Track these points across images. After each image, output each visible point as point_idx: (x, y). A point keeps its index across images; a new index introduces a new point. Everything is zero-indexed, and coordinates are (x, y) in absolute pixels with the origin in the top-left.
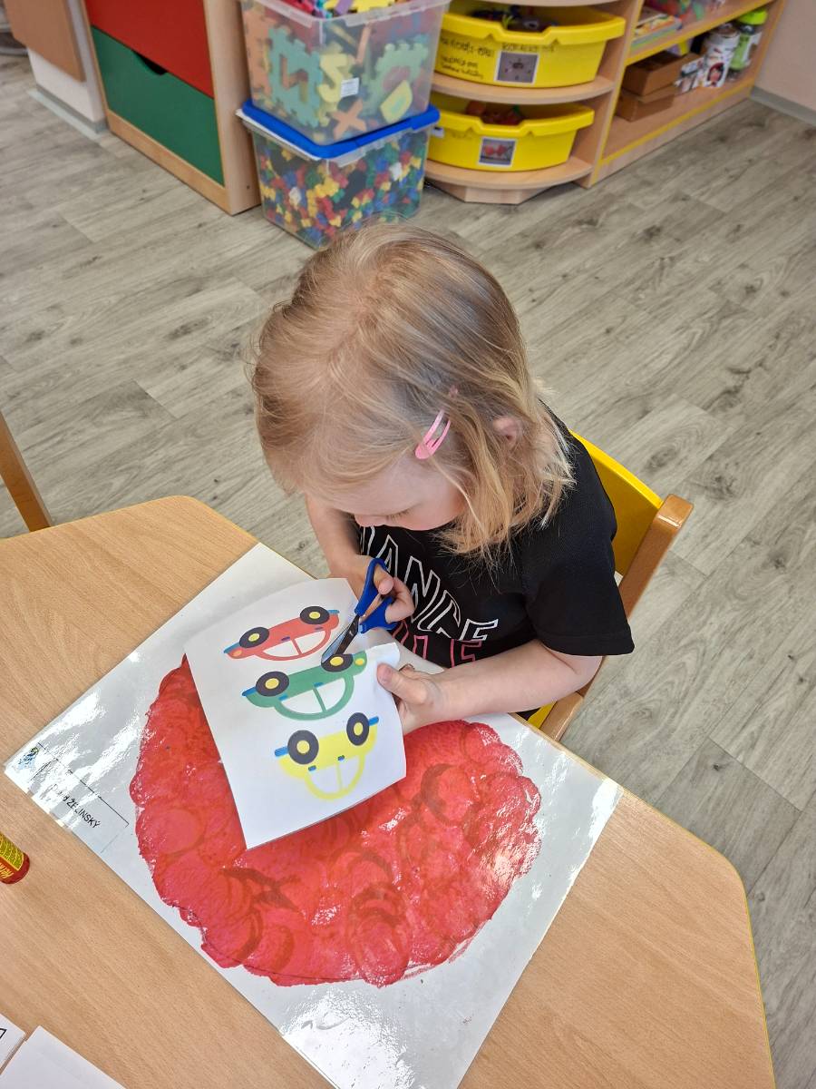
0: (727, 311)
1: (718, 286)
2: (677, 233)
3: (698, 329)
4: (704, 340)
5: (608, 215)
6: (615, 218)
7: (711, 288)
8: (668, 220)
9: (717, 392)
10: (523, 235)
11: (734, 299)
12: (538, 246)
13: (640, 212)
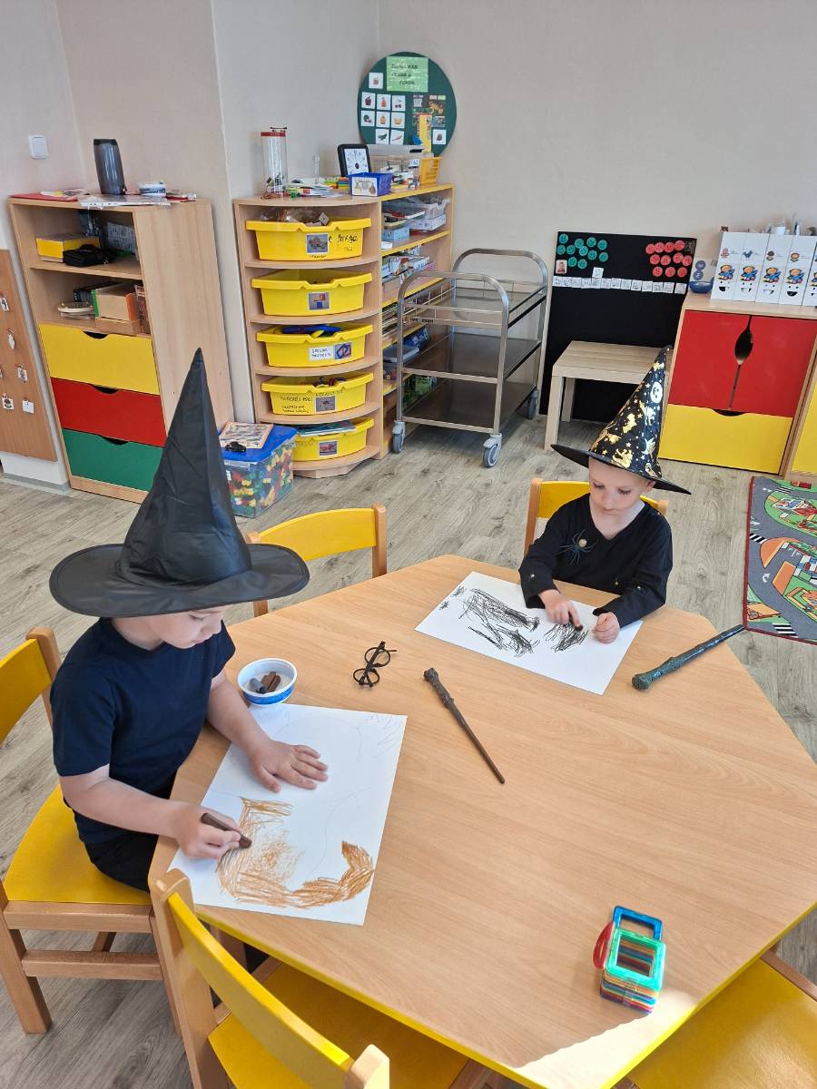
0: (479, 496)
1: (470, 487)
2: (439, 469)
3: (470, 506)
4: (475, 510)
5: (399, 469)
6: (402, 470)
7: (468, 488)
8: (431, 465)
9: (491, 529)
10: (357, 486)
11: (481, 490)
12: (368, 490)
13: (415, 465)
